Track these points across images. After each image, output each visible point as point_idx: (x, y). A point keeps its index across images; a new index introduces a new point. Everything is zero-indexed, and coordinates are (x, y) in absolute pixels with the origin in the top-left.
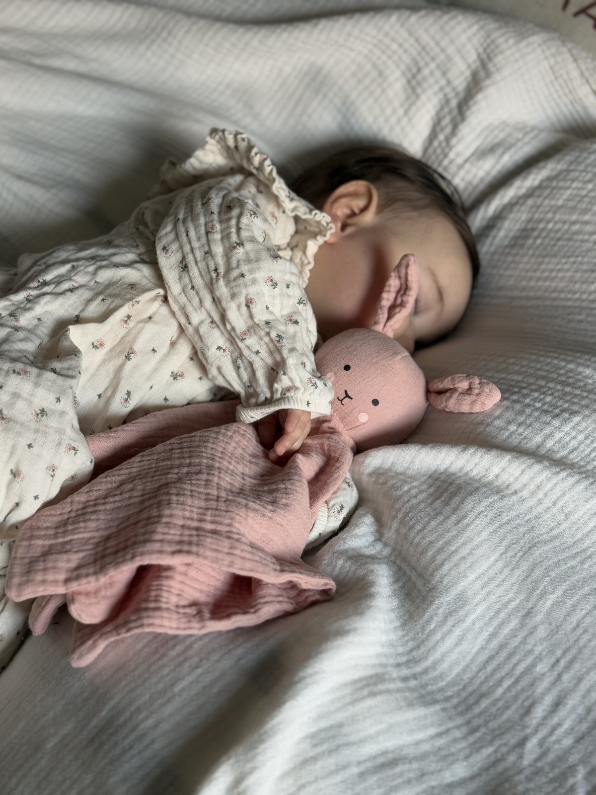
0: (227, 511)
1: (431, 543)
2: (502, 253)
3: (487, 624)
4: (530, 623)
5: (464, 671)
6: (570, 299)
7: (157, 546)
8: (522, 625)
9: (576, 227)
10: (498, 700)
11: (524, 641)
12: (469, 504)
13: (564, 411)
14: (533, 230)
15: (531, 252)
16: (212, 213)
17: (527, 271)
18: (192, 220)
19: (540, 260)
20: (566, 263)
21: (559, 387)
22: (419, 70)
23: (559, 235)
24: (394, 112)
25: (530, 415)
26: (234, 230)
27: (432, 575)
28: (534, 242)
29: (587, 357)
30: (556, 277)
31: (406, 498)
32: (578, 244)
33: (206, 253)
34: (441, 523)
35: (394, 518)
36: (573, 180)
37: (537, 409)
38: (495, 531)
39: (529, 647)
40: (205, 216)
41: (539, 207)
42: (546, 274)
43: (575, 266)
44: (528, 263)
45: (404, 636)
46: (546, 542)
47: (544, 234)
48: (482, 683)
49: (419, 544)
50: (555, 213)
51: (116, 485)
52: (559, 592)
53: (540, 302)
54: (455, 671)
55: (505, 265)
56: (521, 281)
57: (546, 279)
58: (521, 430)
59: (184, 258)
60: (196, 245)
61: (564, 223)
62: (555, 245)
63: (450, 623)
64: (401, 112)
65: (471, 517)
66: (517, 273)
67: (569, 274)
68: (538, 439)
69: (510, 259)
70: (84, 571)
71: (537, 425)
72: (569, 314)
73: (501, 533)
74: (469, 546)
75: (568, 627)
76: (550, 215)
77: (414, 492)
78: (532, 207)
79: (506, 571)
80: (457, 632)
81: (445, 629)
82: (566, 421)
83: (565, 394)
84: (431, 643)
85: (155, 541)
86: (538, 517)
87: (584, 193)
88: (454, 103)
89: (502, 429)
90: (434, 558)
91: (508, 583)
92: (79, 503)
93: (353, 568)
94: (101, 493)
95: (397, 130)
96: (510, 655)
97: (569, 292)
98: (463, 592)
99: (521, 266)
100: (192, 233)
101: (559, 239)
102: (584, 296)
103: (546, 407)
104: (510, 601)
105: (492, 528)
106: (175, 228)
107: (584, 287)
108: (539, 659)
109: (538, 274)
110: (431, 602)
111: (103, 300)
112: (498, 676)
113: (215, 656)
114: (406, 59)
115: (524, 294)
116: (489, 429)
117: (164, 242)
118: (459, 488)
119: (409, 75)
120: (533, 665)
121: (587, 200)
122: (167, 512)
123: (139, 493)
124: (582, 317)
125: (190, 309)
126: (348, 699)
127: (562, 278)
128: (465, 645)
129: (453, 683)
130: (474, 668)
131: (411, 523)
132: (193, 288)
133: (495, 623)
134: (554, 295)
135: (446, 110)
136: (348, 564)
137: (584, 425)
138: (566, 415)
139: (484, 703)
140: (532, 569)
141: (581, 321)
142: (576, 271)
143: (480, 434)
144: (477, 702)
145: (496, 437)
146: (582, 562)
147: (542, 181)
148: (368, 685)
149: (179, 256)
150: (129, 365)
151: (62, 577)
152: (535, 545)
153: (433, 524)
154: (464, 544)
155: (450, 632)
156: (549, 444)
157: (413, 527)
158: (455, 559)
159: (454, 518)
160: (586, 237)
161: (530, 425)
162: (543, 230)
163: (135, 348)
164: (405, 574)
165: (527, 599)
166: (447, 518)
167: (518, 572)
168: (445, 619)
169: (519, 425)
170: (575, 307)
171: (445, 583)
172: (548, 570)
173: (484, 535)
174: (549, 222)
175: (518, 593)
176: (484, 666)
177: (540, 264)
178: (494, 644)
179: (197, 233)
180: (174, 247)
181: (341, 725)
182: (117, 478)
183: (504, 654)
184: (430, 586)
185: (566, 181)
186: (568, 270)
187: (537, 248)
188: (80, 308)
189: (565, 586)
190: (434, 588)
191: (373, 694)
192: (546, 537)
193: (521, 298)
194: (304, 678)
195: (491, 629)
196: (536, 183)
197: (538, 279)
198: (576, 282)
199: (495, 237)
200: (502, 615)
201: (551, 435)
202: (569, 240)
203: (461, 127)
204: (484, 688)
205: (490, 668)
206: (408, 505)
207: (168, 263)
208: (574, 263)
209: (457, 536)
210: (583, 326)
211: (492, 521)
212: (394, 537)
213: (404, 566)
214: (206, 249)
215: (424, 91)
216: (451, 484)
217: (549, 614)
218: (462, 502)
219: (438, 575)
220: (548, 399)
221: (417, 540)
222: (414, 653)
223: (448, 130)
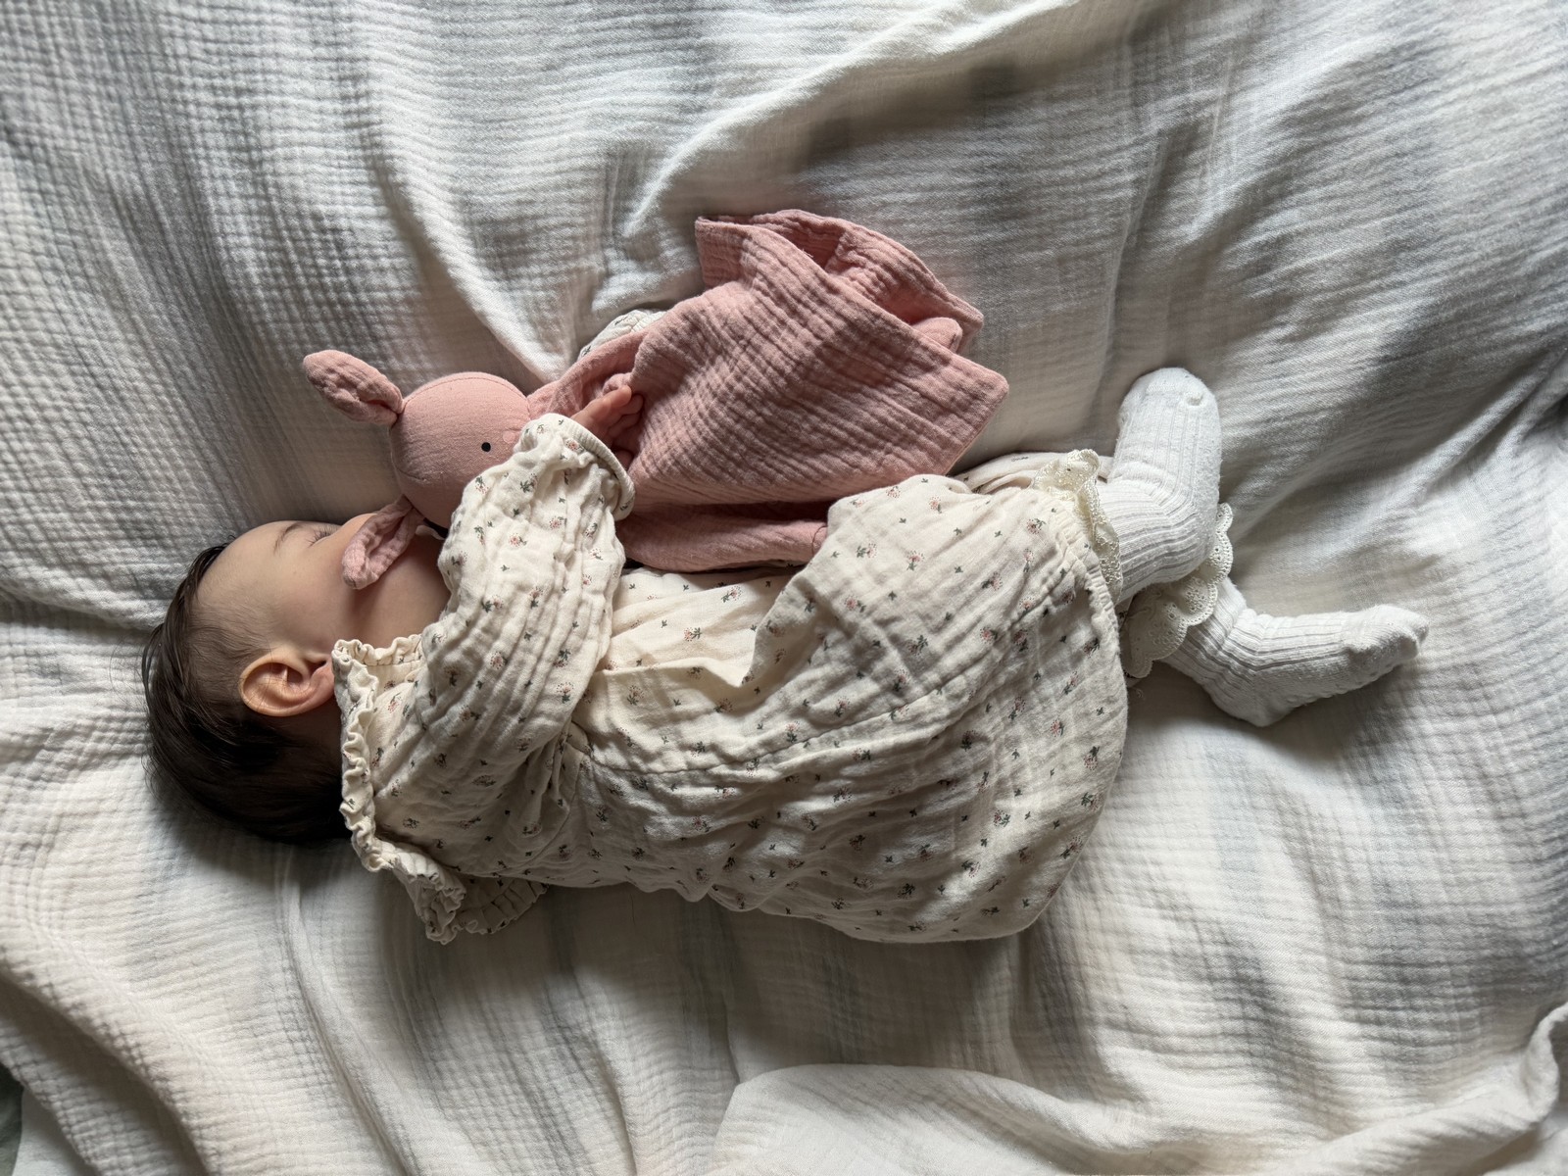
0: (750, 321)
1: (571, 202)
2: (176, 547)
3: (593, 86)
4: (556, 57)
5: (649, 65)
6: (175, 405)
7: (848, 311)
8: (565, 61)
9: (83, 467)
10: (647, 11)
11: (580, 45)
12: (502, 213)
13: (323, 231)
14: (121, 522)
15: (151, 504)
16: (480, 685)
17: (176, 492)
18: (508, 698)
19: (152, 483)
20: (136, 445)
21: (298, 269)
22: (24, 846)
23: (107, 481)
24: (106, 827)
25: (357, 257)
26: (476, 631)
27: (598, 169)
28: (138, 509)
29: (235, 292)
30: (160, 446)
31: (551, 280)
32: (101, 447)
33: (528, 637)
34: (546, 216)
35: (578, 271)
36: (22, 523)
37: (343, 258)
38: (506, 165)
39: (578, 37)
40: (490, 690)
41: (88, 539)
42: (164, 462)
43: (131, 428)
44: (167, 499)
45: (670, 143)
46: (473, 118)
47: (119, 503)
48: (645, 39)
49: (584, 214)
50: (82, 510)
51: (824, 456)
52: (507, 59)
53: (203, 443)
54: (657, 70)
55: (187, 530)
56: (192, 492)
57: (170, 458)
58: (380, 251)
59: (556, 664)
60: (531, 659)
61: (86, 486)
62: (123, 477)
63: (623, 111)
64: (99, 821)
65: (513, 197)
66: (186, 505)
67: (145, 429)
68: (374, 225)
69: (176, 530)
70: (925, 357)
71: (362, 239)
72: (192, 388)
73: (502, 159)
74: (541, 169)
75: (529, 24)
76: (90, 514)
77: (538, 282)
78: (95, 549)
79: (531, 122)
80: (625, 99)
81: (632, 110)
82: (332, 217)
83: (300, 252)
84: (652, 111)
85: (845, 319)
86: (456, 149)
87: (29, 496)
88: (32, 768)
89: (395, 269)
90: (584, 183)
91: (542, 109)
92: (874, 458)
93: (663, 234)
94: (845, 455)
95: (125, 805)
96: (598, 43)
97: (167, 413)
98: (588, 127)
99: (175, 505)
100: (523, 679)
101: (111, 477)
102: (159, 388)
103: (334, 253)
104: (554, 93)
105: (505, 171)
106: (534, 714)
107: (148, 397)
108: (581, 18)
109: (171, 474)
110: (622, 143)
111: (677, 703)
112: (627, 33)
113: (862, 202)
114: (21, 875)
115: (205, 476)
116: (407, 284)
117: (559, 708)
118: (497, 241)
119: (41, 853)
120: (590, 17)
121: (37, 484)
122: (809, 352)
123: (814, 418)
124: (187, 369)
125: (596, 615)
126: (780, 72)
127: (156, 435)
128: (628, 84)
129: (667, 61)
130: (639, 59)
131: (570, 243)
132: (575, 625)
133: (585, 82)
134: (181, 430)
135: (50, 768)
136: (663, 244)
137: (321, 197)
138: (327, 223)
139: (660, 18)
140: (510, 100)
141: (193, 367)
142: (136, 423)
143: (419, 289)
144: (666, 25)
145: (410, 267)
146: (460, 73)
147: (51, 566)
148: (751, 82)
149: (557, 673)
150: (703, 625)
151: (947, 370)
152: (485, 121)
153: (553, 221)
154: (544, 175)
155: (631, 104)
156: (371, 210)
157: (574, 238)
158: (565, 164)
159: (529, 211)
160: (86, 442)
161: (368, 246)
162: (113, 509)
163: (681, 636)
164: (616, 209)
165: (538, 82)
166: (535, 217)
167: (524, 111)
168: (623, 118)
169: (375, 257)
170: (179, 388)
171: (594, 149)
172: (495, 87)
173: (517, 170)
174: (98, 509)
175: (540, 95)
176: (633, 52)
177: (156, 478)
178: (604, 64)
179: (517, 673)
180: (553, 689)
181: (806, 51)
182: (817, 463)
183: (603, 49)
184: (610, 162)
185: (28, 532)
186: (142, 434)
187: (141, 499)
188: (706, 718)
189: (497, 60)
190: (609, 155)
191: (753, 68)
192: (468, 123)
193: (212, 474)
194: (810, 89)
195: (594, 80)
196: (58, 572)
197: (177, 468)
198: (149, 412)
199: (163, 572)
200: (573, 84)
201: (362, 217)
202: (103, 462)
203: (57, 727)
204: (648, 33)
205: (627, 47)
206: (556, 269)
207: (575, 679)
208: (128, 433)
209: (545, 189)
210: (195, 357)
211: (498, 177)
212: (593, 257)
213: (611, 216)
214: (523, 642)
215: (48, 816)
216: (500, 255)
217: (534, 51)
218: (507, 221)
219: (594, 162)
220: (322, 262)
221: (581, 220)
222: (676, 117)
223: (74, 743)
